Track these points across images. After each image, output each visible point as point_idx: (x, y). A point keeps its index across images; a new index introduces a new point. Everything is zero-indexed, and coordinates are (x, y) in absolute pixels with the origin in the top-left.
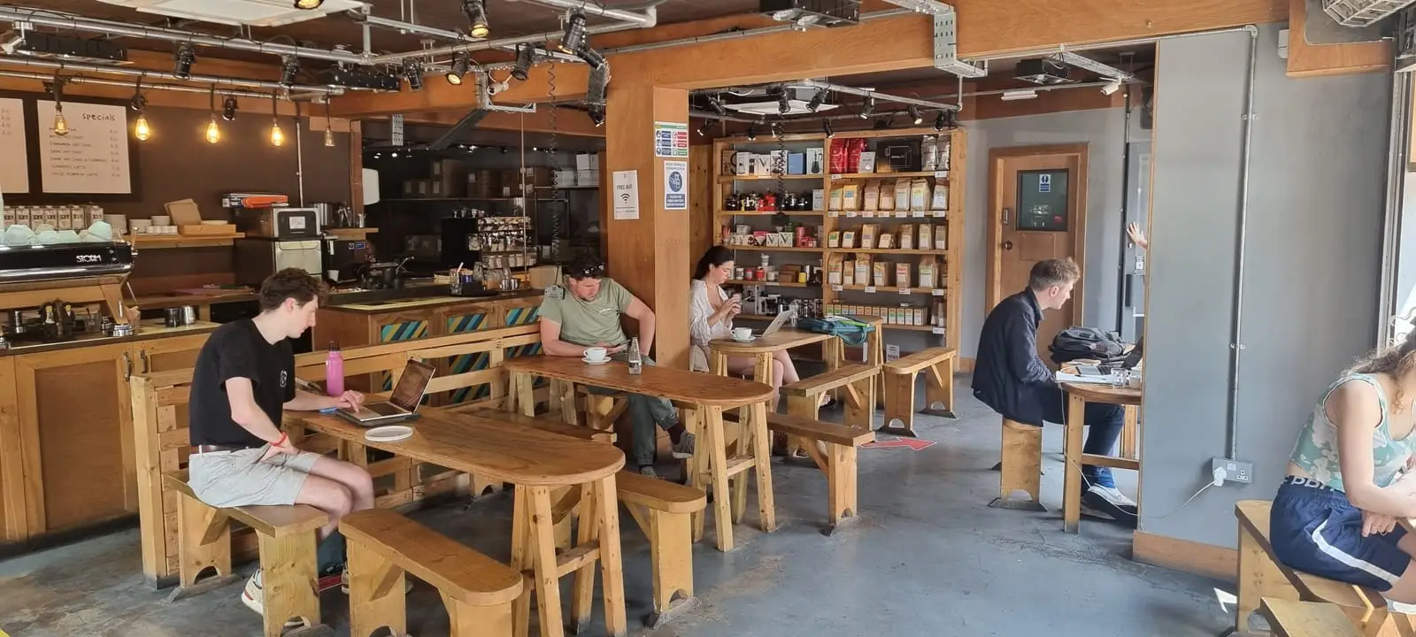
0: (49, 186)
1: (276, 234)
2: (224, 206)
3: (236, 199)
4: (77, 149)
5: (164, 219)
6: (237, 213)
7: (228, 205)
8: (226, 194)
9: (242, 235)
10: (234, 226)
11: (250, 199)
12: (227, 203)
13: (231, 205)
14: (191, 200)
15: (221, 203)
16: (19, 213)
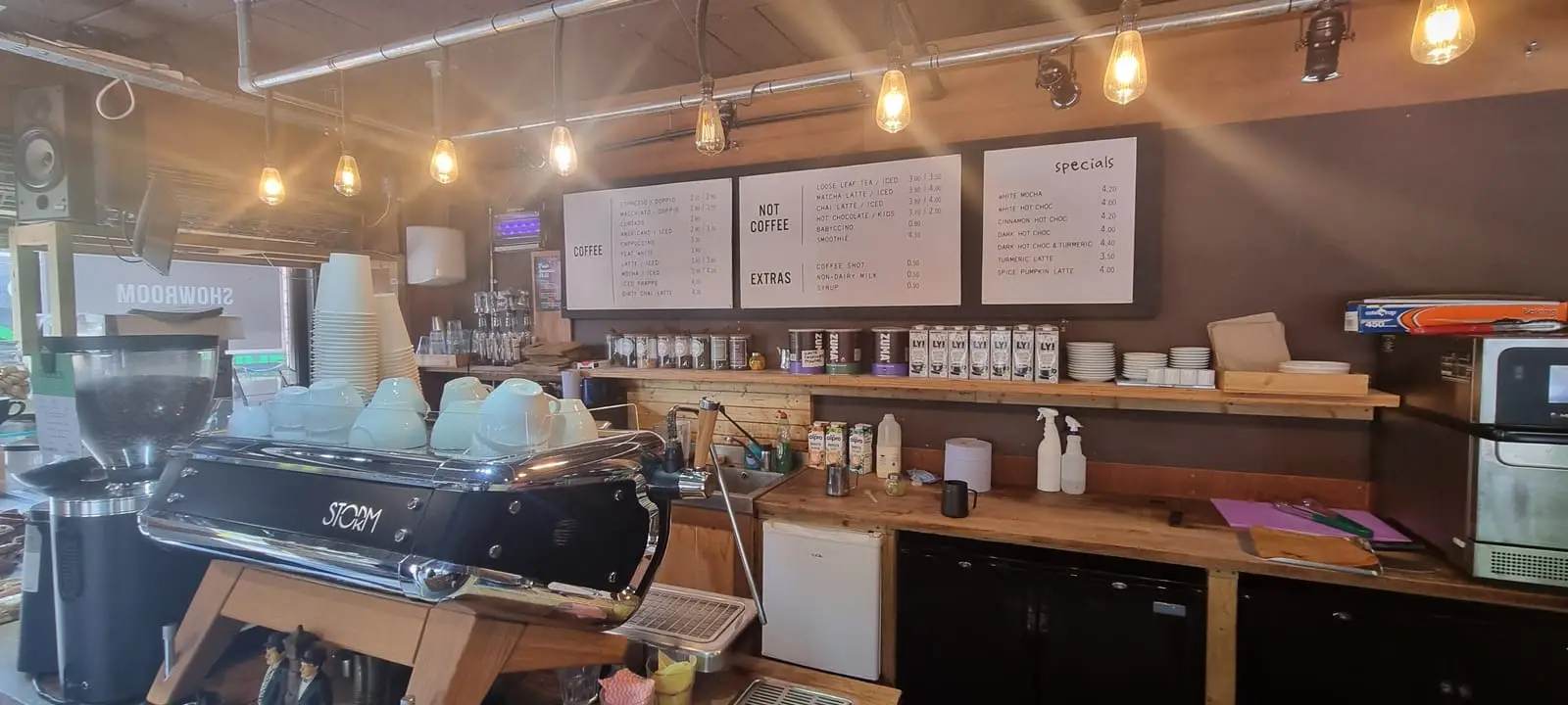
0: (993, 293)
1: (1488, 414)
2: (1347, 329)
3: (1380, 312)
4: (1042, 227)
5: (1195, 354)
6: (1388, 347)
7: (1355, 328)
8: (1352, 299)
9: (1391, 400)
10: (1364, 379)
11: (1424, 312)
12: (1352, 321)
13: (1362, 327)
14: (1271, 316)
15: (1341, 321)
16: (933, 337)
